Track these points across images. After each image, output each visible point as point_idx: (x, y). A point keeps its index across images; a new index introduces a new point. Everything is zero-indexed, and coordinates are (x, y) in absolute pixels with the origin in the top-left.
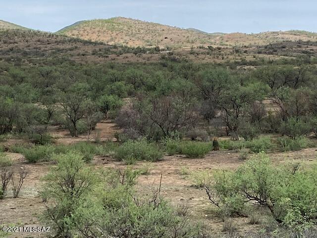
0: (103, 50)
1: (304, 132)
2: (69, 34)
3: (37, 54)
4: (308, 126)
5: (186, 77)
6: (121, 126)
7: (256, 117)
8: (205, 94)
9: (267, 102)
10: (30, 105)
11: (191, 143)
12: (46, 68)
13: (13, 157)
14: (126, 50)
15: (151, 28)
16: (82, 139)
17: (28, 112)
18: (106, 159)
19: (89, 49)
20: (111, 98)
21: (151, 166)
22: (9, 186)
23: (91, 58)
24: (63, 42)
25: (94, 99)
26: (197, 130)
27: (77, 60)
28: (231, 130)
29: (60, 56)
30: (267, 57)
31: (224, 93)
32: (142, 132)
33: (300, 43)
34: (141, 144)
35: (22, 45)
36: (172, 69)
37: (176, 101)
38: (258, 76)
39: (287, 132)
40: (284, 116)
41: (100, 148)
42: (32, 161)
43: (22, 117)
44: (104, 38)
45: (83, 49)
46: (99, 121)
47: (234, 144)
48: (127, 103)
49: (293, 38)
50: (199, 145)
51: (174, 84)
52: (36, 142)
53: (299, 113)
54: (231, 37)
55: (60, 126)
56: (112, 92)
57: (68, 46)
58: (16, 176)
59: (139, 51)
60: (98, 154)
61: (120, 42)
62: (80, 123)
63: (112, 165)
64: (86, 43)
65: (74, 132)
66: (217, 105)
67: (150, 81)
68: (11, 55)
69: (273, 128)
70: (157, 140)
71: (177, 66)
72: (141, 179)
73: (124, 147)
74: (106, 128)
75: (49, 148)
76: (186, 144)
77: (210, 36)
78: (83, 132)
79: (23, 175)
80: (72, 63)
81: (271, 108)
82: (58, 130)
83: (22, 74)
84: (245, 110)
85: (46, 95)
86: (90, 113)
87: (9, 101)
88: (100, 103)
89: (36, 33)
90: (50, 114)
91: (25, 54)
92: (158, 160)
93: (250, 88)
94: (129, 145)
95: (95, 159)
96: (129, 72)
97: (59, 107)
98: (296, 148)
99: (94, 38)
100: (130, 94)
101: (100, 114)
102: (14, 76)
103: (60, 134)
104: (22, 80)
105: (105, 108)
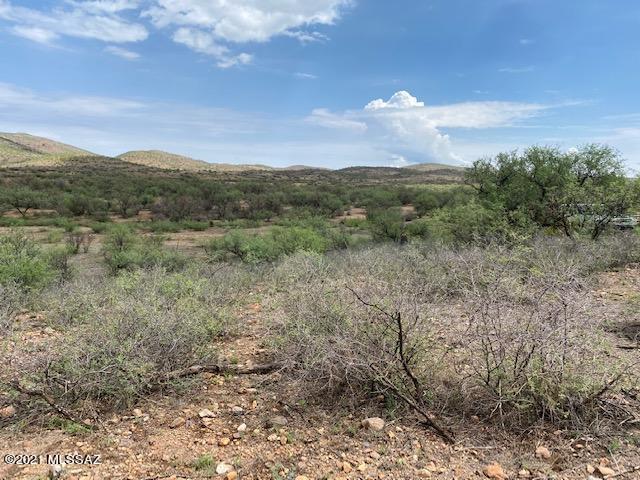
0: (145, 170)
1: (262, 218)
2: (123, 159)
3: (101, 170)
4: (263, 215)
5: (195, 186)
6: (155, 212)
7: (236, 210)
8: (206, 195)
9: (242, 202)
10: (96, 199)
11: (197, 223)
12: (107, 178)
13: (84, 229)
14: (159, 170)
15: (175, 158)
16: (131, 220)
17: (95, 204)
18: (144, 231)
19: (136, 168)
20: (149, 196)
21: (173, 235)
22: (81, 246)
23: (137, 174)
24: (119, 164)
25: (138, 196)
26: (201, 216)
27: (128, 174)
28: (221, 216)
29: (117, 172)
30: (243, 178)
31: (217, 195)
32: (167, 216)
33: (261, 171)
34: (167, 223)
35: (92, 164)
36: (187, 181)
37: (189, 199)
38: (237, 187)
39: (252, 218)
40: (251, 209)
41: (141, 225)
42: (97, 231)
43: (91, 207)
44: (146, 162)
45: (132, 168)
46: (140, 209)
47: (222, 224)
48: (159, 200)
49: (258, 169)
50: (201, 224)
51: (188, 189)
52: (100, 221)
53: (259, 208)
54: (222, 166)
55: (116, 212)
56: (149, 193)
57: (121, 166)
58: (86, 240)
59: (166, 171)
60: (140, 228)
61: (156, 165)
62: (129, 211)
63: (149, 235)
64: (133, 164)
65: (125, 216)
66: (213, 202)
67: (173, 188)
68: (85, 169)
69: (245, 215)
70: (177, 221)
71: (189, 180)
72: (166, 243)
73: (156, 225)
74: (145, 214)
75: (108, 224)
76: (193, 223)
77: (210, 165)
78: (131, 216)
79: (90, 239)
80: (125, 176)
81: (244, 205)
82: (115, 214)
83: (91, 181)
84: (229, 206)
85: (107, 193)
86: (135, 204)
87: (82, 196)
88: (141, 199)
89: (101, 157)
90: (109, 205)
91: (94, 170)
92: (176, 231)
93: (232, 193)
94: (159, 223)
95: (138, 231)
96: (161, 182)
97: (115, 201)
98: (258, 226)
99: (139, 162)
100: (161, 195)
101: (142, 206)
102: (87, 182)
103: (116, 217)
104: (92, 184)
105: (145, 203)
